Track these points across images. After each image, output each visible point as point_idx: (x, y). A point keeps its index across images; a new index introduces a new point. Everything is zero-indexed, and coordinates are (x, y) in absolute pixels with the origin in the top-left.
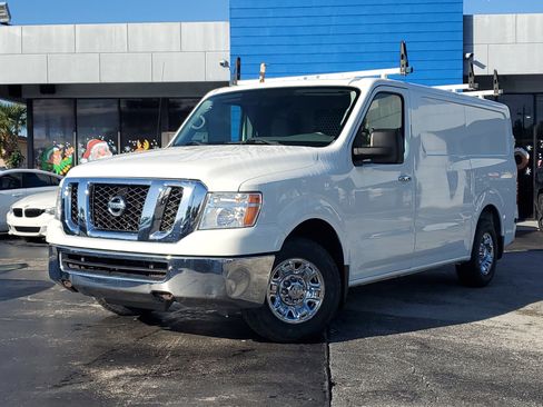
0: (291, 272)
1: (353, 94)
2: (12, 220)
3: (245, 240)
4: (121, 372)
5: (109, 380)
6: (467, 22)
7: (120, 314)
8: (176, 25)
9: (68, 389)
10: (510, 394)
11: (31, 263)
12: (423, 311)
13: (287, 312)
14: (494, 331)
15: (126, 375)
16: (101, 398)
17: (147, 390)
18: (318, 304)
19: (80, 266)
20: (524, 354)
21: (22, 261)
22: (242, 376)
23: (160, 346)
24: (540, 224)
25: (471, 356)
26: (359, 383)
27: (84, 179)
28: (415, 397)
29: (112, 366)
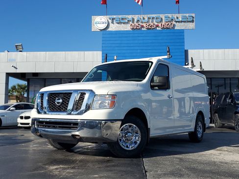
0: (128, 129)
1: (150, 64)
2: (19, 121)
3: (110, 114)
4: (59, 167)
5: (53, 169)
6: (186, 52)
7: (59, 149)
8: (82, 53)
9: (36, 172)
10: (220, 175)
11: (25, 135)
12: (178, 149)
13: (126, 145)
14: (207, 156)
15: (60, 168)
16: (50, 175)
17: (69, 173)
18: (138, 142)
19: (43, 126)
20: (221, 163)
21: (22, 134)
22: (109, 168)
23: (74, 159)
24: (215, 125)
25: (200, 163)
26: (157, 171)
27: (46, 92)
28: (181, 176)
29: (55, 165)
